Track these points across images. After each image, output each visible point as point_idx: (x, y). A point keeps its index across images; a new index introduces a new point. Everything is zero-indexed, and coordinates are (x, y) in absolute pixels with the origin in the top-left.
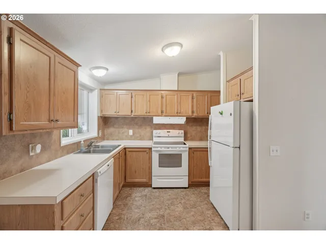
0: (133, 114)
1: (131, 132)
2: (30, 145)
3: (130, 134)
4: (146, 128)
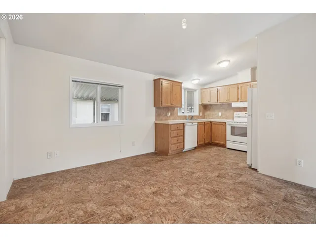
0: (219, 102)
3: (219, 115)
4: (230, 111)
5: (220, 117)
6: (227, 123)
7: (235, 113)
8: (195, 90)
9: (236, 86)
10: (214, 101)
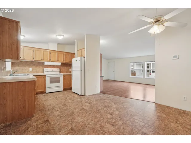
1: (31, 69)
4: (40, 67)
5: (30, 72)
7: (45, 69)
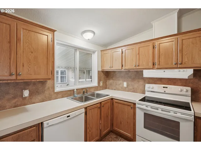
0: (123, 68)
1: (125, 84)
2: (23, 90)
3: (124, 86)
4: (139, 82)
5: (124, 89)
6: (137, 106)
7: (147, 86)
8: (94, 52)
9: (151, 44)
10: (117, 67)
